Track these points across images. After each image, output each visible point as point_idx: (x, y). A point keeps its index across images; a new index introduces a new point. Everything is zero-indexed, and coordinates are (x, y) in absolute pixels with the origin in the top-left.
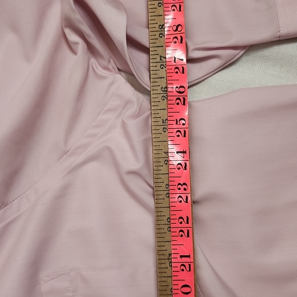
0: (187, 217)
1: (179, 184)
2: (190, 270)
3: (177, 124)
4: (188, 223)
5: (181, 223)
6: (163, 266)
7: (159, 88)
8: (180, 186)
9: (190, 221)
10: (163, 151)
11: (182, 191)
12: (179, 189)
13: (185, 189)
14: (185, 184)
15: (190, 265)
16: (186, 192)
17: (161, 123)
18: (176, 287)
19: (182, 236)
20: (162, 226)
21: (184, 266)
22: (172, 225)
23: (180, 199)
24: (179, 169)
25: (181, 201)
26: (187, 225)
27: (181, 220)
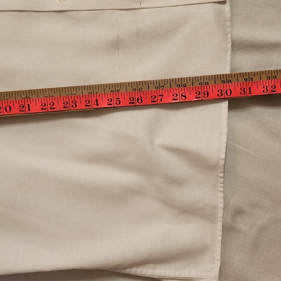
0: (54, 108)
1: (76, 102)
2: (21, 111)
3: (117, 99)
4: (51, 109)
5: (50, 104)
6: (22, 94)
8: (74, 102)
9: (52, 110)
10: (98, 91)
12: (72, 102)
14: (76, 106)
15: (24, 111)
16: (71, 106)
17: (117, 89)
18: (9, 102)
19: (42, 105)
20: (47, 92)
21: (23, 107)
22: (48, 98)
23: (66, 103)
24: (86, 101)
25: (64, 103)
26: (49, 108)
27: (52, 104)
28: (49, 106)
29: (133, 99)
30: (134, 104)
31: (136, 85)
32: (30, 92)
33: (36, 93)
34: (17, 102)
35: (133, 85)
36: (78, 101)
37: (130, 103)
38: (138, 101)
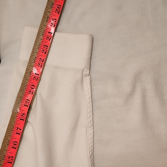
0: (43, 60)
1: (45, 45)
2: (37, 80)
6: (27, 75)
7: (51, 2)
8: (45, 46)
9: (44, 61)
10: (43, 29)
11: (45, 48)
12: (44, 47)
13: (46, 48)
14: (47, 46)
15: (37, 78)
16: (46, 49)
17: (46, 17)
18: (29, 85)
19: (38, 66)
20: (32, 60)
21: (35, 78)
22: (36, 61)
23: (43, 51)
24: (47, 39)
25: (43, 52)
26: (42, 63)
27: (40, 60)
28: (41, 62)
29: (57, 10)
30: (60, 11)
31: (49, 5)
32: (27, 70)
33: (29, 66)
34: (31, 79)
35: (48, 7)
36: (45, 44)
37: (58, 13)
38: (59, 8)
